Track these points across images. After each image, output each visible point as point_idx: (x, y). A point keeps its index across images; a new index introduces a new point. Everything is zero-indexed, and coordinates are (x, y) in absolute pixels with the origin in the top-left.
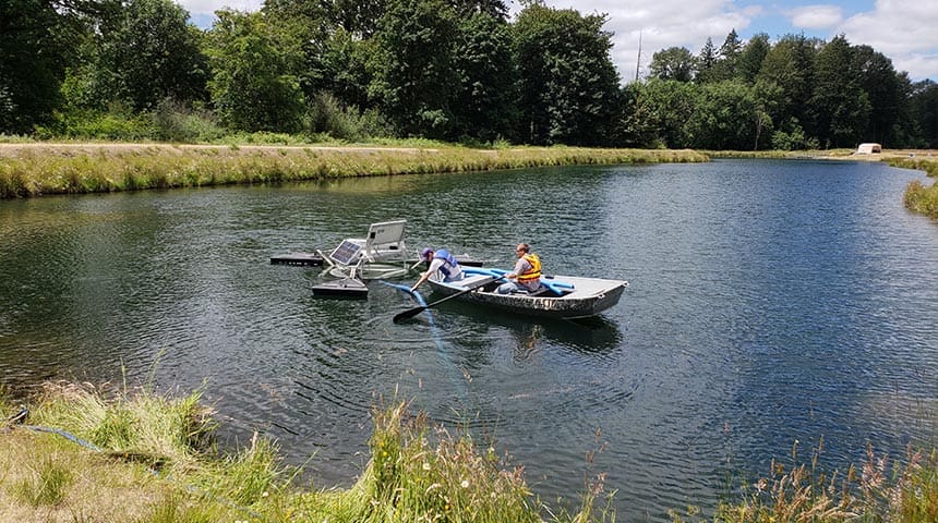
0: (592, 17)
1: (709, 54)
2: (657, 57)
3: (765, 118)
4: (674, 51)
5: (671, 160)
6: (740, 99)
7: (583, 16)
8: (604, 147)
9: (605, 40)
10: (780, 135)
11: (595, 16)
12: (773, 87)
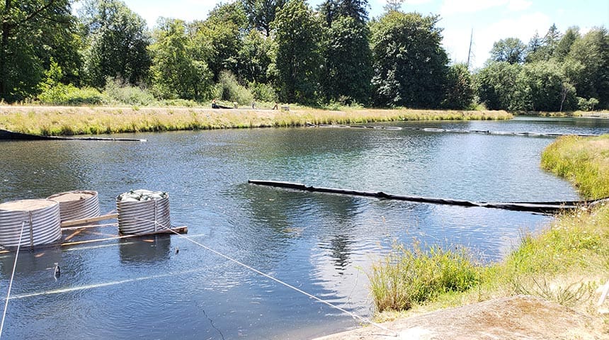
0: (428, 18)
1: (536, 41)
2: (496, 45)
3: (570, 87)
4: (509, 41)
5: (480, 118)
6: (551, 74)
7: (423, 18)
8: (433, 109)
9: (437, 34)
10: (581, 100)
11: (431, 16)
12: (577, 66)
